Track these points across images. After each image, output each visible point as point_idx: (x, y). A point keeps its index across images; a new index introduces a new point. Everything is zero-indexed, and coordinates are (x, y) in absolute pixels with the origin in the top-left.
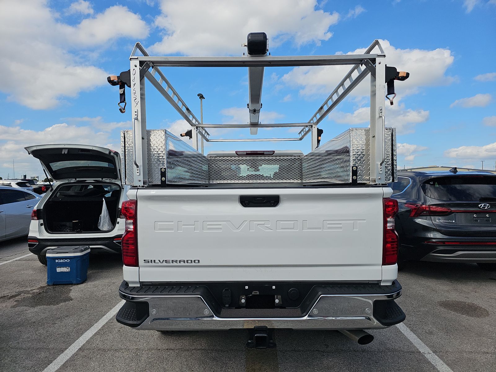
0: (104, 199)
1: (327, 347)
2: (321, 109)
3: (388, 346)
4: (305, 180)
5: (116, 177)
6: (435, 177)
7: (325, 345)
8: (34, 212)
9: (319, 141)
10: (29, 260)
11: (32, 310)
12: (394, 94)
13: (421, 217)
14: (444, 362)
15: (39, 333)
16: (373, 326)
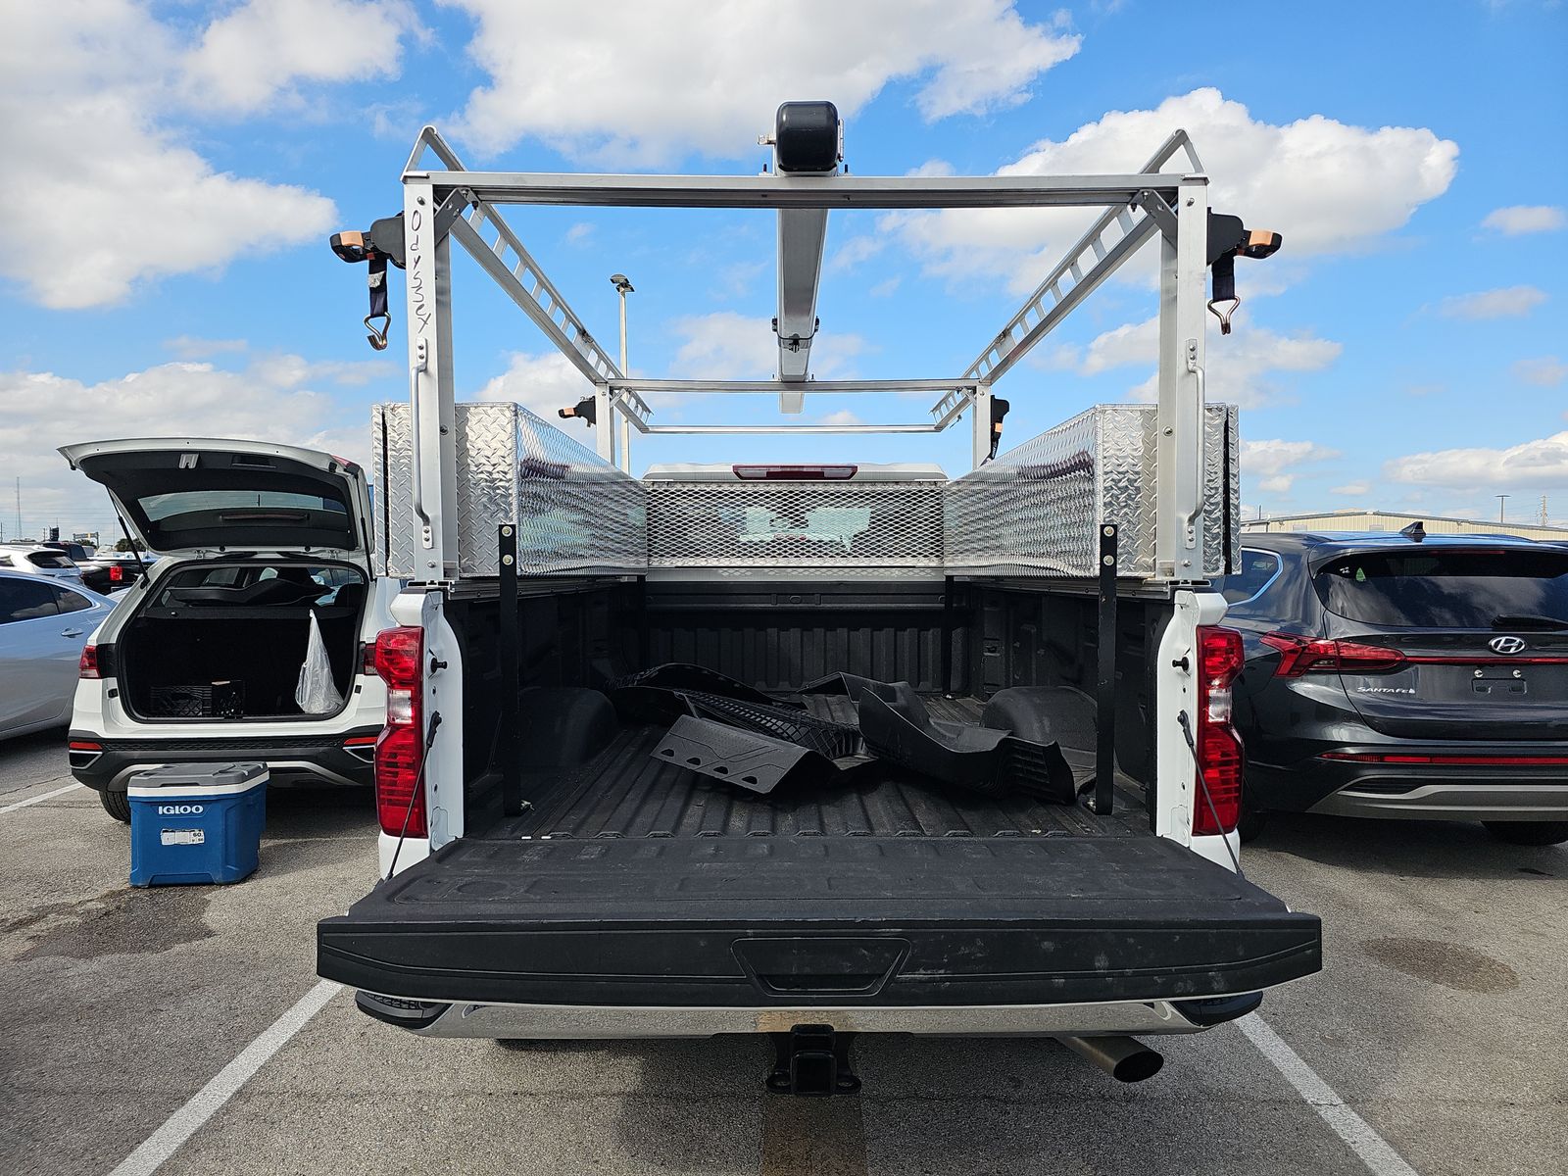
0: (312, 615)
1: (1016, 1086)
2: (1005, 336)
3: (1207, 1082)
4: (953, 561)
5: (351, 545)
6: (1358, 551)
7: (1012, 1079)
8: (90, 653)
9: (995, 438)
10: (71, 805)
11: (83, 966)
12: (1233, 298)
13: (1310, 677)
14: (1378, 1133)
15: (107, 1042)
16: (1160, 1024)
